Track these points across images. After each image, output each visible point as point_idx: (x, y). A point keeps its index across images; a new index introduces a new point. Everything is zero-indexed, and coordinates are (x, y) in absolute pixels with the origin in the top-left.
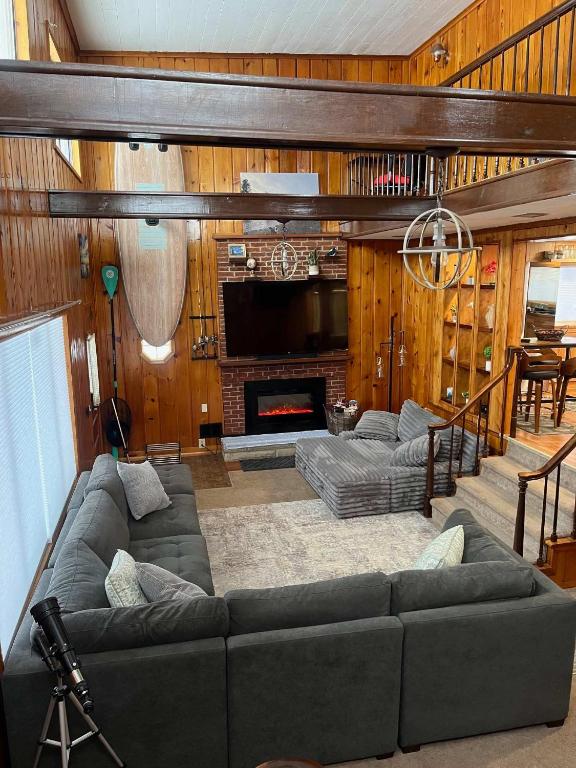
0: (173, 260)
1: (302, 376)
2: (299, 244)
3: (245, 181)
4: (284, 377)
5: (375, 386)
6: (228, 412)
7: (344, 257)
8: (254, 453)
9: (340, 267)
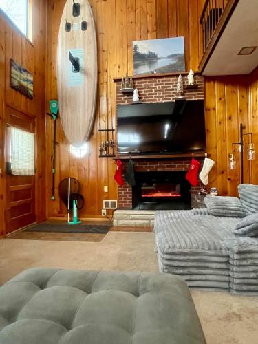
0: (86, 92)
1: (173, 169)
2: (169, 80)
3: (135, 46)
4: (159, 170)
5: (229, 179)
6: (121, 193)
7: (201, 88)
8: (134, 221)
9: (199, 94)
